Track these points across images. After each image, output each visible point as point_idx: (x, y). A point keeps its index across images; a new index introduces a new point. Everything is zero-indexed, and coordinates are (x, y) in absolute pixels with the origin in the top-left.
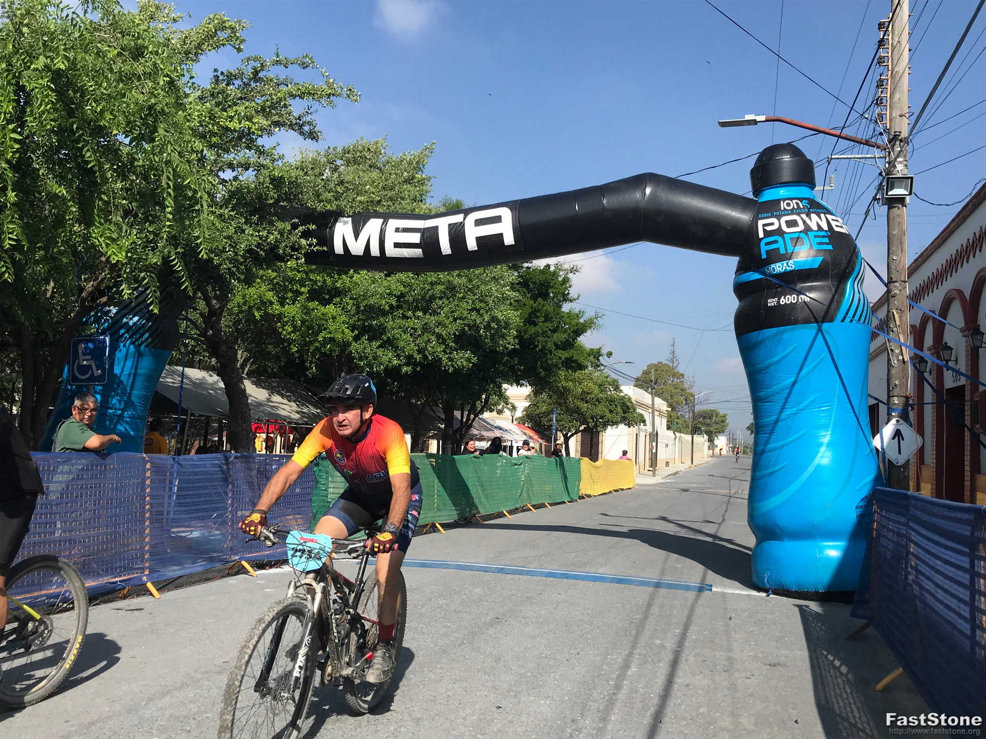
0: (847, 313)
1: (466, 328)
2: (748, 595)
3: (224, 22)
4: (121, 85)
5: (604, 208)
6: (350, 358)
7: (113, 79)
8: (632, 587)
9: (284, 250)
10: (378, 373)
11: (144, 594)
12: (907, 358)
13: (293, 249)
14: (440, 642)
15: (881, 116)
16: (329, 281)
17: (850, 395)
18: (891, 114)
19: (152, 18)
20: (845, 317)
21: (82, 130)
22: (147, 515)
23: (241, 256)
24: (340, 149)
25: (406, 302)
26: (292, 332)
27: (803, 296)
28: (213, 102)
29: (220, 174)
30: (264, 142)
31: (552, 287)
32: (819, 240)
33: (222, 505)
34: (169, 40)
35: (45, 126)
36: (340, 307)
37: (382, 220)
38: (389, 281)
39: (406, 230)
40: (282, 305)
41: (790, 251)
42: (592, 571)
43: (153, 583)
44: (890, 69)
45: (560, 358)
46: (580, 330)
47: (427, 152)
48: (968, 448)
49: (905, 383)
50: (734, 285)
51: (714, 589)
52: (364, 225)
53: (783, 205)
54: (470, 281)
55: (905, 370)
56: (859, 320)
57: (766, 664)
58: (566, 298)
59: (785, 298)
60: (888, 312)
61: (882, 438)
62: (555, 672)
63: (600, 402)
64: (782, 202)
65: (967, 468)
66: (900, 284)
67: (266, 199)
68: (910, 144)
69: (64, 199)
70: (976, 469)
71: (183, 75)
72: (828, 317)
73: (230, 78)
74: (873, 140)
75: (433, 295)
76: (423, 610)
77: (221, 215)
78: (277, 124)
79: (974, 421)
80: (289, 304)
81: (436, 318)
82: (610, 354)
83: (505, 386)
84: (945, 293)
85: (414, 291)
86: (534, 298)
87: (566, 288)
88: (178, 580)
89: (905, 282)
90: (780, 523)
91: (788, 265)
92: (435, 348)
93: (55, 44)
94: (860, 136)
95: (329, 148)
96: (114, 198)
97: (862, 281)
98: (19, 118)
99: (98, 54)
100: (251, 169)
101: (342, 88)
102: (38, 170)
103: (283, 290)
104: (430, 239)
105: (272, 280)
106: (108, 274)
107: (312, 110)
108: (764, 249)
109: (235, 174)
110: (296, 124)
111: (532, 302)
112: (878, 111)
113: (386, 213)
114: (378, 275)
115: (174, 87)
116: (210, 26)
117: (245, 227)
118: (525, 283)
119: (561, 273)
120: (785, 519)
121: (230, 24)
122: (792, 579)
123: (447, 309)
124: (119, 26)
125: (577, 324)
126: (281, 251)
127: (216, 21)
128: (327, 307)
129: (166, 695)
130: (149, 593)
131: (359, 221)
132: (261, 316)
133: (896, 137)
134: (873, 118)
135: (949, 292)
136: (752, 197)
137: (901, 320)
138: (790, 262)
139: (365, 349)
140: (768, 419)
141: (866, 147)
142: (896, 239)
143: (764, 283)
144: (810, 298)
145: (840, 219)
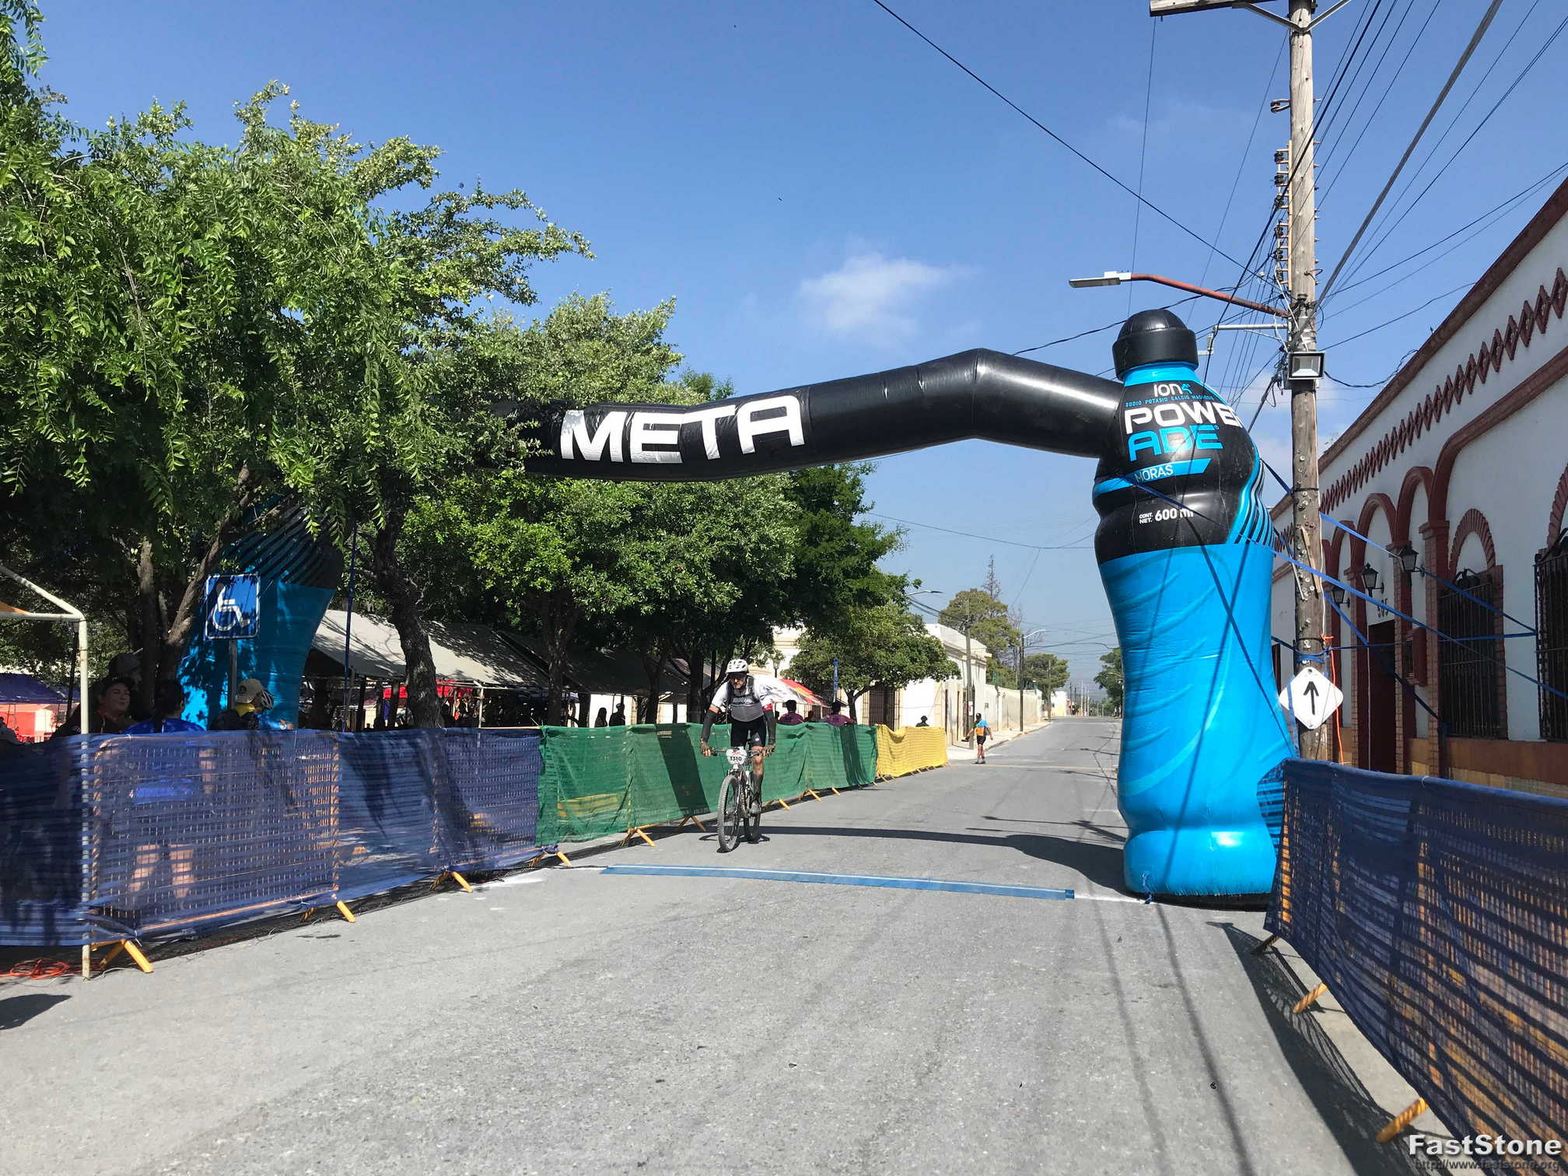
0: (1242, 532)
1: (727, 552)
2: (1121, 903)
3: (409, 150)
5: (921, 393)
6: (568, 594)
9: (497, 455)
10: (608, 614)
11: (335, 917)
12: (1320, 589)
13: (509, 453)
15: (1281, 274)
16: (538, 490)
18: (1293, 272)
19: (317, 146)
20: (1240, 537)
24: (565, 318)
25: (644, 517)
26: (488, 560)
27: (1184, 510)
29: (405, 351)
31: (838, 493)
32: (1205, 436)
36: (553, 525)
37: (624, 414)
38: (621, 490)
39: (657, 427)
40: (473, 523)
41: (1166, 451)
42: (916, 876)
43: (345, 903)
44: (1291, 212)
45: (851, 590)
46: (876, 552)
47: (665, 312)
48: (1399, 703)
49: (1318, 622)
50: (1094, 494)
51: (1076, 896)
52: (601, 421)
53: (1157, 390)
54: (730, 487)
55: (1317, 605)
56: (1258, 541)
57: (1154, 985)
58: (856, 507)
59: (1161, 513)
60: (1294, 525)
61: (1290, 694)
62: (894, 999)
63: (897, 648)
64: (1155, 387)
65: (1399, 731)
66: (1310, 494)
67: (470, 388)
68: (1320, 312)
70: (1411, 731)
72: (1216, 537)
74: (1271, 305)
75: (681, 507)
76: (707, 930)
79: (1407, 668)
80: (482, 522)
81: (687, 538)
82: (918, 584)
83: (776, 628)
85: (655, 502)
86: (814, 508)
87: (856, 494)
88: (368, 902)
89: (1316, 490)
90: (1161, 808)
91: (1163, 467)
92: (686, 580)
94: (1251, 299)
97: (1259, 491)
104: (690, 440)
107: (524, 264)
108: (1133, 449)
110: (504, 283)
111: (811, 514)
112: (1277, 267)
113: (629, 404)
114: (607, 485)
116: (390, 155)
118: (800, 490)
119: (849, 474)
120: (1168, 802)
121: (417, 152)
123: (699, 526)
124: (301, 173)
125: (873, 543)
126: (493, 456)
127: (398, 149)
128: (536, 525)
129: (415, 1035)
130: (341, 917)
131: (594, 414)
132: (445, 538)
133: (1300, 303)
134: (1271, 276)
135: (1372, 496)
136: (1117, 380)
137: (1311, 539)
138: (1168, 465)
139: (590, 581)
140: (1143, 671)
141: (1261, 314)
142: (1303, 433)
143: (1134, 492)
144: (1195, 512)
145: (1231, 409)
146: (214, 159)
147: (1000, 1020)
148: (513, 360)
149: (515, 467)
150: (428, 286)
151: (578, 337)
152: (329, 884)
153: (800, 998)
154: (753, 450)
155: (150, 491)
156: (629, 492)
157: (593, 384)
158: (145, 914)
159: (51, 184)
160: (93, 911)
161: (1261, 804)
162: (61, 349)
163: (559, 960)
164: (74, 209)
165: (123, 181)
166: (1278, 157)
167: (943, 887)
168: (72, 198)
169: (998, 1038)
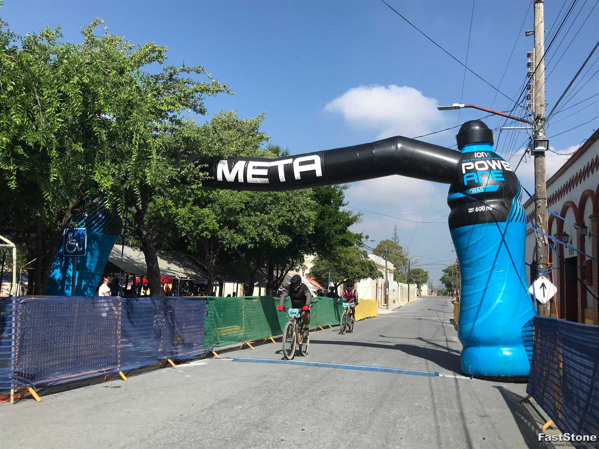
0: (513, 217)
1: (286, 222)
2: (460, 378)
3: (155, 48)
5: (374, 156)
6: (217, 239)
8: (394, 374)
9: (190, 179)
10: (234, 248)
11: (118, 378)
12: (547, 242)
13: (195, 178)
15: (529, 105)
16: (205, 194)
17: (515, 265)
18: (535, 105)
23: (166, 182)
25: (250, 207)
26: (183, 224)
27: (488, 207)
31: (332, 197)
32: (497, 175)
36: (211, 209)
37: (245, 162)
38: (241, 194)
39: (259, 168)
40: (177, 208)
41: (480, 181)
42: (368, 365)
43: (123, 372)
44: (534, 79)
45: (338, 239)
46: (350, 223)
47: (260, 119)
48: (579, 293)
49: (546, 256)
50: (448, 200)
51: (440, 375)
52: (234, 165)
53: (476, 155)
54: (288, 194)
55: (546, 249)
56: (520, 221)
57: (479, 416)
58: (340, 204)
59: (478, 208)
60: (536, 216)
61: (534, 288)
63: (356, 264)
64: (475, 153)
65: (579, 305)
66: (543, 201)
68: (547, 122)
70: (585, 305)
72: (503, 219)
74: (525, 119)
75: (266, 202)
76: (280, 387)
79: (583, 277)
80: (181, 208)
81: (268, 216)
82: (367, 237)
83: (305, 256)
85: (255, 200)
86: (323, 204)
87: (341, 198)
88: (132, 372)
89: (545, 199)
90: (478, 337)
91: (479, 188)
92: (268, 234)
93: (82, 69)
94: (517, 116)
95: (213, 119)
97: (521, 198)
99: (104, 74)
103: (176, 200)
104: (273, 173)
105: (171, 194)
107: (202, 97)
108: (466, 180)
110: (193, 105)
111: (321, 206)
112: (528, 102)
113: (247, 158)
114: (234, 191)
116: (146, 50)
118: (317, 195)
119: (338, 189)
120: (480, 334)
121: (158, 49)
122: (485, 369)
123: (274, 211)
124: (111, 56)
125: (348, 219)
126: (188, 179)
127: (150, 47)
128: (204, 209)
129: (157, 432)
130: (121, 378)
131: (232, 161)
132: (164, 214)
133: (538, 117)
134: (525, 106)
135: (567, 202)
136: (458, 150)
137: (543, 221)
138: (481, 187)
139: (226, 234)
140: (470, 277)
141: (521, 122)
142: (539, 175)
143: (466, 199)
144: (493, 208)
145: (507, 163)
146: (75, 50)
147: (413, 430)
148: (198, 138)
149: (198, 184)
150: (162, 106)
151: (225, 129)
152: (116, 364)
153: (323, 419)
154: (300, 178)
155: (43, 192)
156: (244, 195)
157: (231, 149)
158: (38, 376)
159: (5, 59)
160: (16, 374)
161: (523, 336)
162: (8, 130)
163: (216, 399)
164: (15, 69)
165: (36, 59)
166: (529, 55)
167: (382, 370)
168: (14, 66)
169: (412, 439)
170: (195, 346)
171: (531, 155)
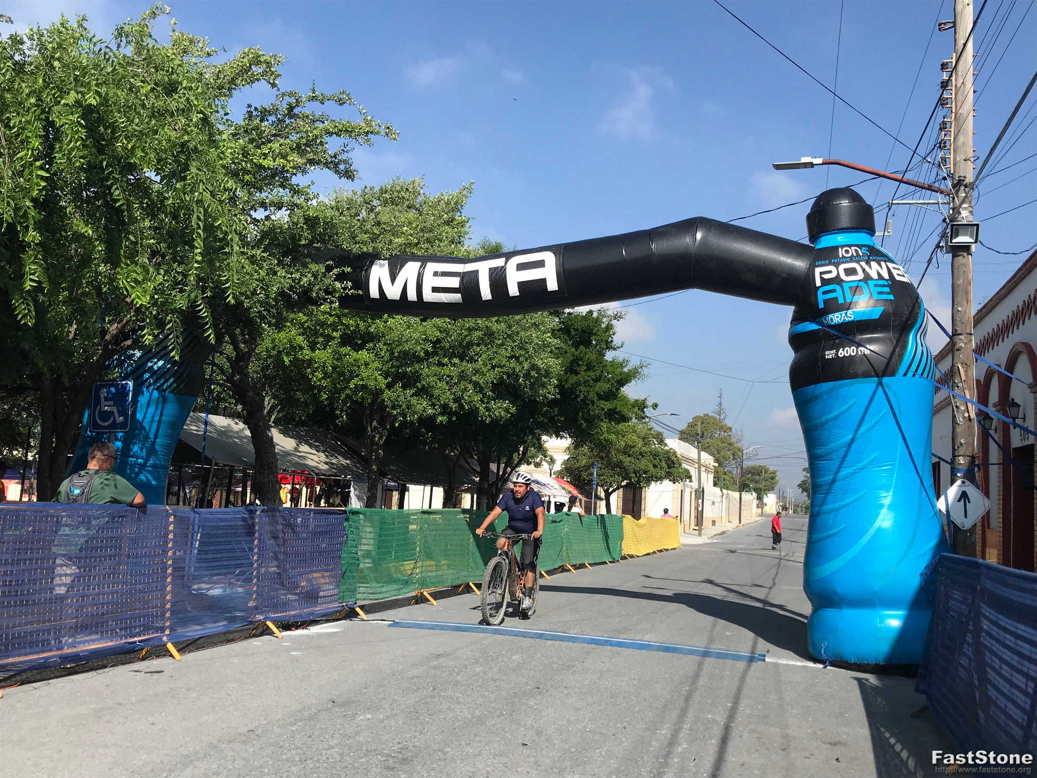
0: (909, 367)
1: (505, 377)
2: (804, 667)
3: (259, 56)
4: (153, 122)
5: (653, 254)
6: (382, 406)
7: (145, 115)
8: (681, 655)
9: (317, 293)
10: (412, 423)
11: (164, 655)
12: (973, 415)
13: (327, 292)
14: (477, 713)
15: (944, 160)
16: (362, 325)
17: (913, 454)
18: (955, 159)
19: (185, 52)
20: (907, 371)
21: (111, 166)
22: (169, 571)
23: (272, 298)
24: (377, 189)
25: (442, 348)
26: (322, 378)
27: (862, 349)
28: (247, 139)
29: (252, 212)
30: (298, 180)
31: (595, 334)
32: (879, 289)
33: (246, 561)
34: (201, 74)
35: (74, 163)
36: (373, 353)
37: (419, 264)
38: (425, 326)
39: (444, 274)
40: (313, 350)
41: (848, 301)
42: (638, 638)
43: (174, 644)
44: (954, 111)
45: (603, 409)
46: (623, 381)
47: (465, 192)
49: (971, 442)
50: (789, 336)
51: (767, 659)
52: (401, 268)
53: (841, 252)
54: (510, 327)
55: (970, 428)
56: (922, 374)
58: (609, 346)
59: (843, 350)
60: (953, 366)
61: (946, 500)
62: (601, 747)
63: (643, 456)
64: (840, 249)
66: (966, 338)
67: (300, 240)
68: (976, 191)
69: (90, 239)
71: (218, 112)
72: (889, 370)
73: (264, 114)
74: (936, 185)
75: (471, 341)
76: (459, 678)
77: (253, 256)
78: (311, 162)
80: (319, 349)
81: (474, 365)
82: (655, 406)
83: (544, 438)
84: (1011, 347)
85: (450, 337)
86: (576, 345)
87: (610, 336)
88: (198, 642)
89: (971, 334)
90: (839, 591)
91: (846, 314)
92: (472, 397)
93: (86, 79)
94: (921, 181)
95: (366, 187)
96: (141, 239)
97: (924, 334)
98: (47, 155)
99: (131, 89)
100: (284, 209)
101: (380, 126)
102: (66, 208)
103: (314, 335)
104: (469, 284)
105: (302, 325)
106: (134, 316)
107: (348, 148)
108: (821, 298)
109: (267, 213)
110: (332, 162)
111: (573, 350)
112: (941, 154)
113: (424, 256)
114: (413, 320)
115: (208, 123)
116: (244, 60)
117: (277, 269)
118: (566, 330)
119: (604, 320)
120: (843, 586)
121: (265, 58)
122: (851, 649)
123: (483, 356)
125: (621, 374)
126: (314, 294)
127: (250, 56)
128: (360, 352)
130: (169, 655)
132: (290, 361)
133: (960, 182)
134: (936, 162)
135: (1016, 344)
136: (808, 243)
137: (966, 375)
138: (851, 312)
139: (399, 397)
140: (826, 478)
141: (929, 192)
142: (961, 288)
143: (821, 333)
144: (870, 350)
145: (901, 268)
149: (331, 303)
150: (264, 159)
152: (162, 629)
154: (518, 294)
156: (431, 328)
166: (944, 67)
167: (659, 649)
170: (321, 597)
171: (946, 253)
